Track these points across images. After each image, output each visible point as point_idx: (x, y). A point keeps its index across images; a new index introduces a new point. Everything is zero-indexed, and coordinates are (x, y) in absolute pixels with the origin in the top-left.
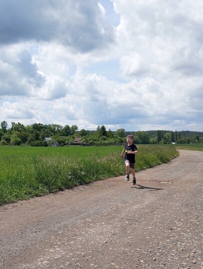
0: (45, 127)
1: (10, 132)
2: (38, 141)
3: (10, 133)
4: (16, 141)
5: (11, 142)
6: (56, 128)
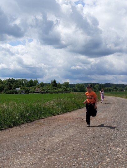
6: (24, 82)
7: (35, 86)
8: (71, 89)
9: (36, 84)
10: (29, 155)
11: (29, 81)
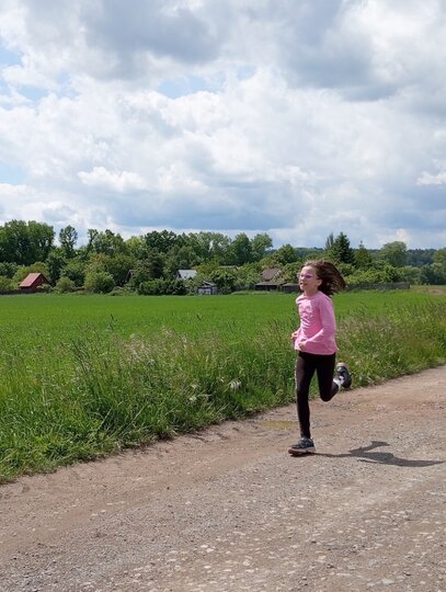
0: (182, 241)
1: (85, 255)
2: (161, 280)
3: (84, 259)
4: (99, 280)
5: (87, 283)
6: (211, 244)
7: (258, 259)
8: (413, 274)
9: (262, 254)
10: (246, 563)
11: (234, 239)
